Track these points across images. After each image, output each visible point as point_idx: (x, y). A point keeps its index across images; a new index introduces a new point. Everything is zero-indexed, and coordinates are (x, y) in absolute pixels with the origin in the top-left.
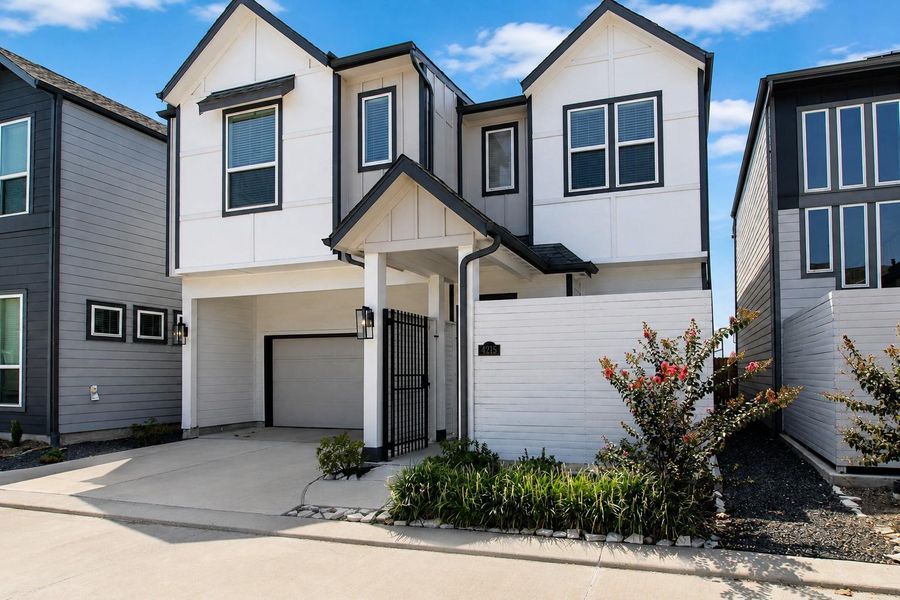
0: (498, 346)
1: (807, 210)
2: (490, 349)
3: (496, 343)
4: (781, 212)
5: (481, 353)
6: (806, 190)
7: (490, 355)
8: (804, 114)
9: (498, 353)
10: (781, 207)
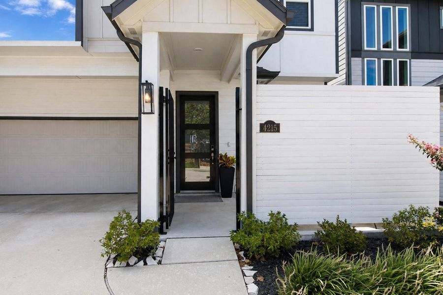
0: (278, 125)
1: (366, 59)
2: (271, 127)
3: (276, 122)
4: (353, 59)
5: (262, 130)
6: (366, 48)
7: (271, 132)
8: (365, 6)
9: (278, 131)
10: (353, 56)
